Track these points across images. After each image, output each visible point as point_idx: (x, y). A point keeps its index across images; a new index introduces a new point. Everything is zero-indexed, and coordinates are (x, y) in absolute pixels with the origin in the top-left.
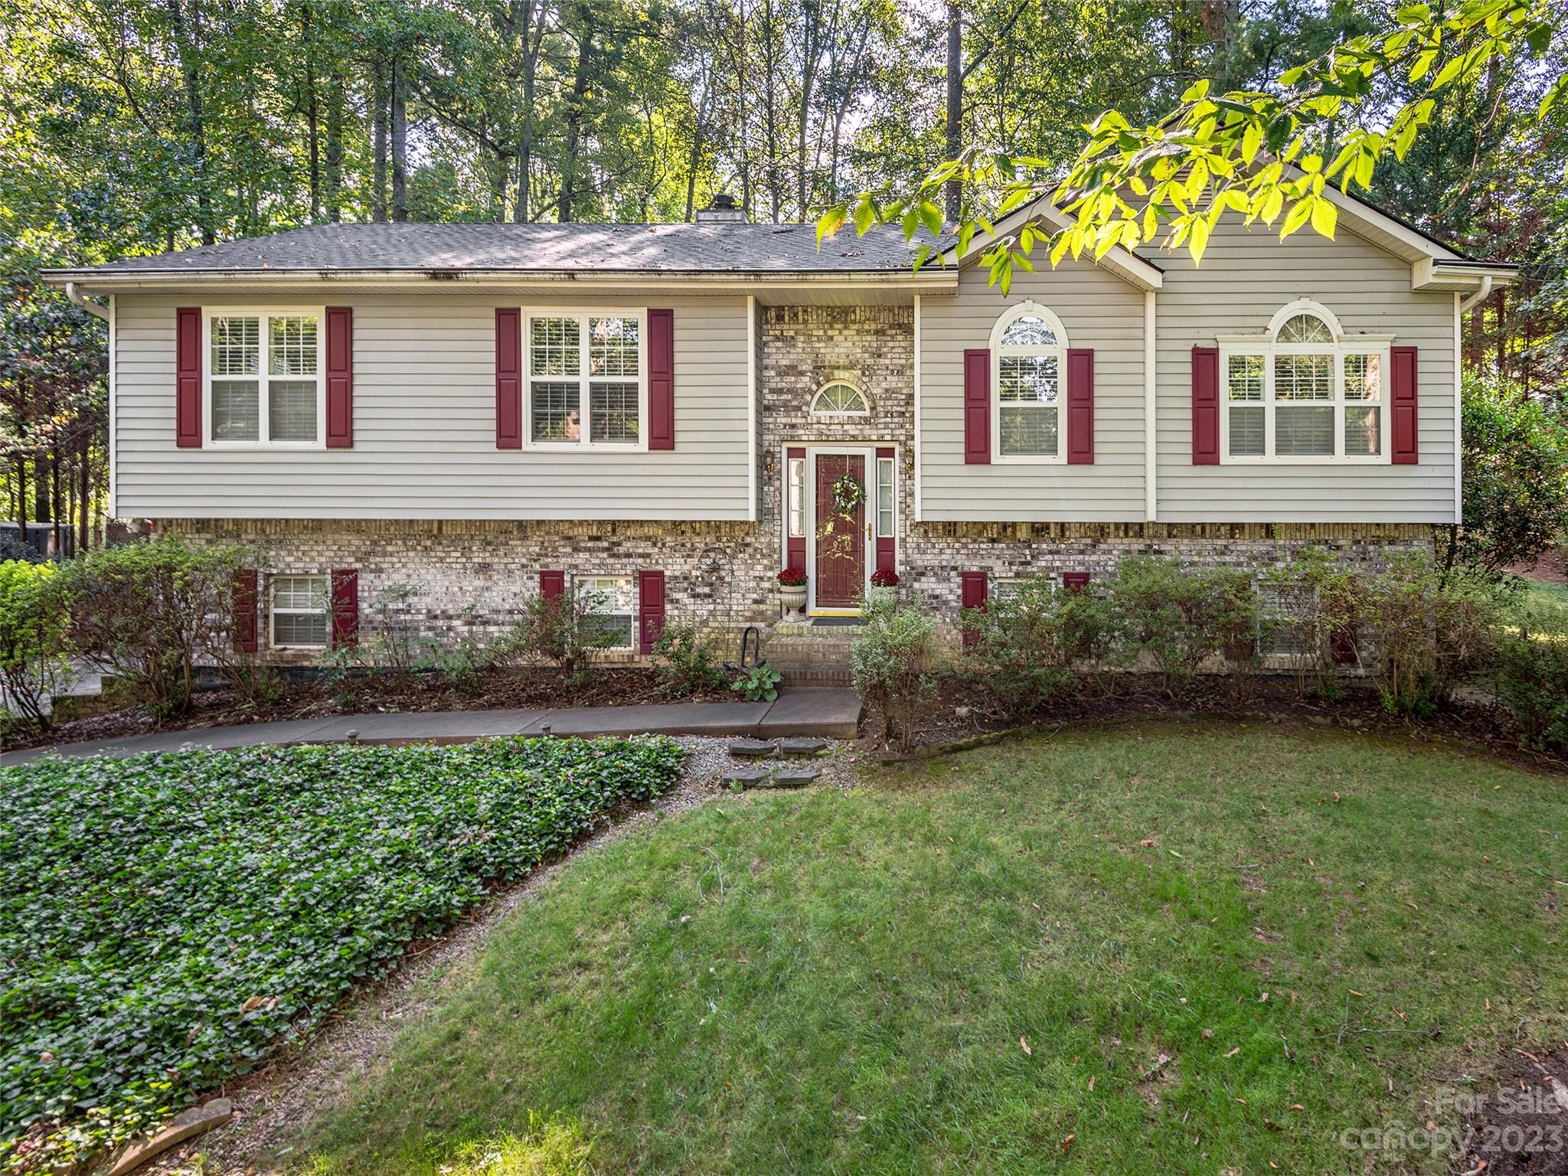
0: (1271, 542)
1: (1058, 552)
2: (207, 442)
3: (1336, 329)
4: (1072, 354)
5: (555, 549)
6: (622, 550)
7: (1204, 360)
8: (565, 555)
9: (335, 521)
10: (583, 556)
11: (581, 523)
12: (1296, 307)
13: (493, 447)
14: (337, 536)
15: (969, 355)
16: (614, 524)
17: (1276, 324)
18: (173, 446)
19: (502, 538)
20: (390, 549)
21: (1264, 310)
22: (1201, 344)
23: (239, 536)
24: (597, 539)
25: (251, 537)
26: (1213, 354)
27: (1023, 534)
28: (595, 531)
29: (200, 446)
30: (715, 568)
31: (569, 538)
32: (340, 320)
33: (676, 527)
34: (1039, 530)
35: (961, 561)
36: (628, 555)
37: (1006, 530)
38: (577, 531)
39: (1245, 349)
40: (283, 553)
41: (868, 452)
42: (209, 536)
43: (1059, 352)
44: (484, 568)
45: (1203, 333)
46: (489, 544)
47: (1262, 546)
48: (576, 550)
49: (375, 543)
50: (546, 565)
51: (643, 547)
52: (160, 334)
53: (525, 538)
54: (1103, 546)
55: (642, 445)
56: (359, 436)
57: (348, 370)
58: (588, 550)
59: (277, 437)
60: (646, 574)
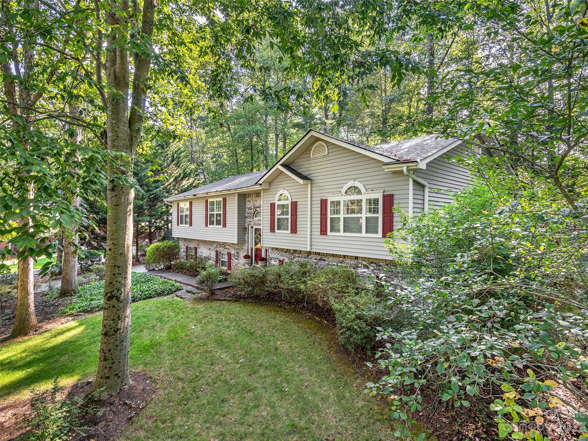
0: (357, 261)
1: (299, 257)
3: (363, 190)
4: (292, 203)
5: (218, 246)
6: (226, 247)
7: (324, 203)
8: (219, 248)
12: (351, 184)
15: (271, 204)
17: (343, 191)
21: (340, 186)
22: (324, 198)
25: (188, 240)
26: (326, 201)
27: (292, 252)
28: (223, 243)
30: (238, 253)
31: (220, 244)
34: (295, 251)
35: (279, 257)
36: (227, 249)
37: (287, 251)
39: (335, 199)
43: (289, 202)
44: (210, 249)
45: (324, 195)
46: (210, 244)
47: (353, 262)
49: (199, 243)
50: (217, 249)
52: (176, 207)
54: (310, 257)
55: (222, 226)
56: (192, 224)
57: (192, 212)
58: (222, 247)
59: (185, 224)
60: (229, 253)
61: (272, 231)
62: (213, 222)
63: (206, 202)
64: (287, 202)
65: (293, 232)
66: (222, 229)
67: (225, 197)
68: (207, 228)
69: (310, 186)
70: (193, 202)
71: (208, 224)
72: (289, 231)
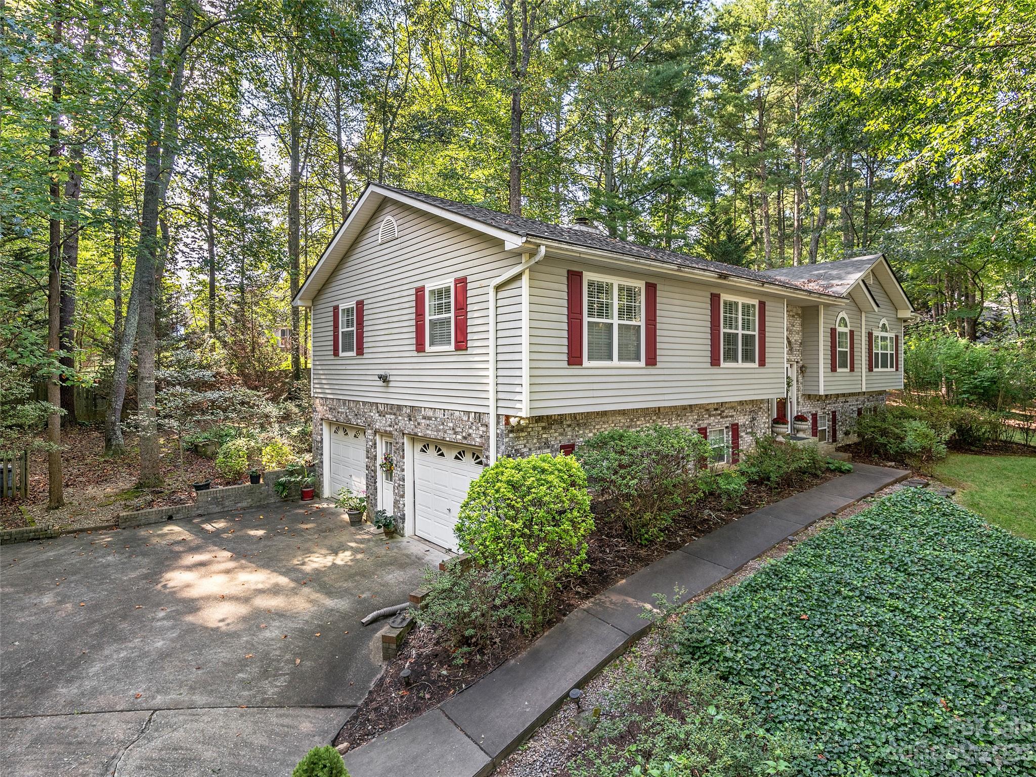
1: (830, 404)
2: (586, 363)
3: (888, 329)
4: (850, 331)
6: (725, 414)
7: (870, 336)
8: (706, 419)
10: (712, 418)
12: (883, 321)
13: (709, 365)
14: (614, 418)
15: (831, 329)
16: (722, 403)
17: (880, 326)
18: (565, 364)
20: (638, 423)
21: (877, 320)
22: (870, 331)
23: (562, 422)
24: (717, 410)
25: (569, 423)
26: (872, 334)
28: (717, 407)
29: (581, 365)
30: (752, 420)
31: (707, 410)
32: (651, 289)
33: (741, 403)
35: (811, 410)
36: (727, 417)
38: (710, 407)
39: (877, 333)
40: (587, 431)
41: (789, 366)
42: (543, 424)
45: (870, 327)
46: (679, 416)
48: (710, 416)
49: (632, 420)
50: (699, 425)
51: (732, 413)
52: (556, 286)
53: (692, 413)
55: (756, 365)
56: (658, 359)
57: (655, 320)
58: (714, 415)
59: (621, 358)
60: (733, 425)
61: (833, 369)
62: (731, 356)
63: (715, 299)
64: (847, 330)
65: (852, 370)
66: (757, 371)
67: (763, 299)
68: (715, 370)
69: (863, 315)
70: (658, 287)
71: (719, 360)
72: (848, 370)
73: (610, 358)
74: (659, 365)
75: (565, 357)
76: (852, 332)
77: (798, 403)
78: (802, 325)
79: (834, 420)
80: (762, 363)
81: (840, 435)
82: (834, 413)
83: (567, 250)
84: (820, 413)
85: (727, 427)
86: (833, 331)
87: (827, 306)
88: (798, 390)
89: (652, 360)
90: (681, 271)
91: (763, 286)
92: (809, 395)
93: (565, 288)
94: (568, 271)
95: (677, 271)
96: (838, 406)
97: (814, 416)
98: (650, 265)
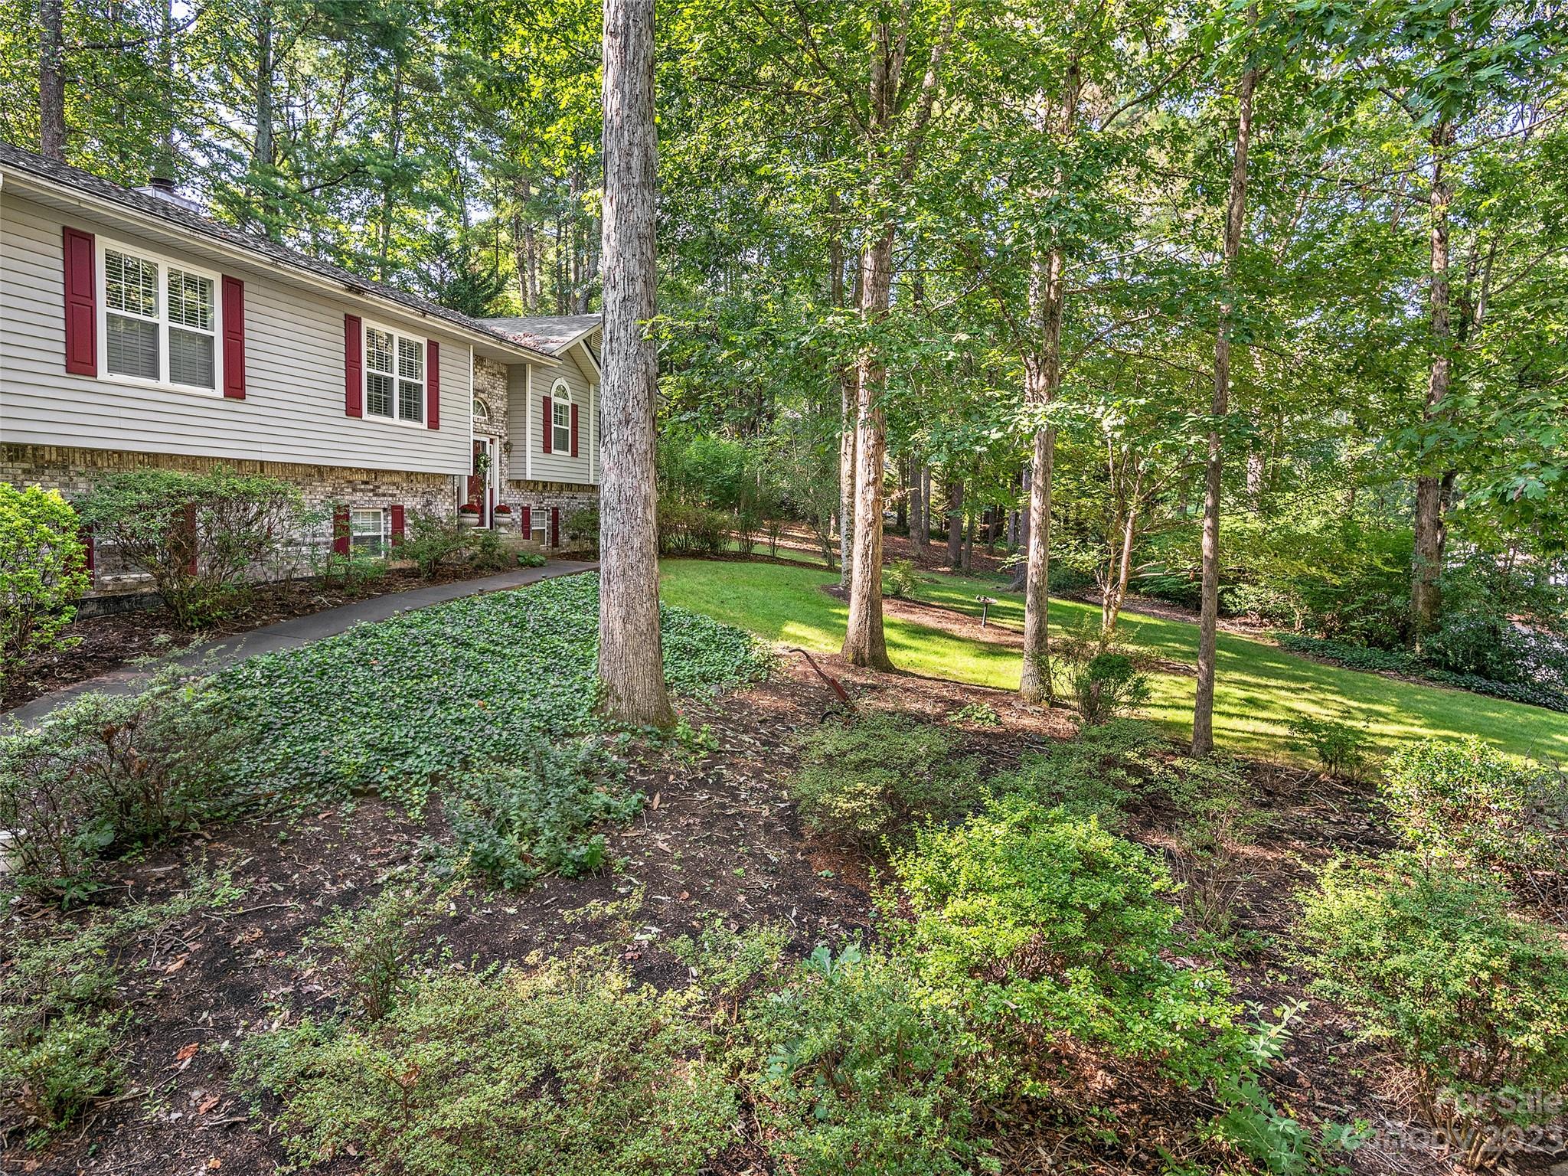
1: (550, 497)
2: (104, 374)
5: (342, 489)
6: (381, 491)
8: (348, 494)
9: (171, 456)
10: (359, 495)
11: (359, 470)
13: (343, 414)
16: (376, 472)
18: (61, 370)
19: (307, 480)
24: (366, 483)
25: (79, 469)
28: (365, 478)
29: (96, 375)
30: (428, 504)
31: (350, 482)
32: (233, 287)
33: (408, 479)
35: (521, 501)
36: (384, 495)
38: (355, 477)
41: (487, 440)
46: (299, 484)
48: (354, 490)
50: (337, 501)
51: (392, 489)
53: (323, 480)
54: (562, 495)
55: (424, 425)
56: (248, 390)
57: (242, 333)
58: (361, 490)
59: (174, 378)
60: (393, 507)
61: (547, 449)
62: (382, 407)
63: (352, 325)
64: (568, 403)
65: (575, 454)
66: (424, 434)
67: (435, 339)
68: (353, 422)
69: (592, 387)
70: (246, 286)
71: (360, 408)
72: (569, 454)
73: (155, 374)
74: (248, 399)
75: (62, 360)
76: (575, 407)
77: (501, 490)
78: (508, 389)
79: (555, 517)
80: (434, 424)
81: (564, 539)
82: (555, 510)
83: (49, 189)
84: (534, 506)
85: (385, 510)
86: (547, 401)
87: (537, 367)
88: (501, 474)
89: (236, 389)
90: (279, 268)
91: (424, 316)
92: (518, 481)
93: (59, 253)
94: (64, 228)
95: (271, 265)
96: (563, 501)
97: (526, 511)
98: (219, 247)
